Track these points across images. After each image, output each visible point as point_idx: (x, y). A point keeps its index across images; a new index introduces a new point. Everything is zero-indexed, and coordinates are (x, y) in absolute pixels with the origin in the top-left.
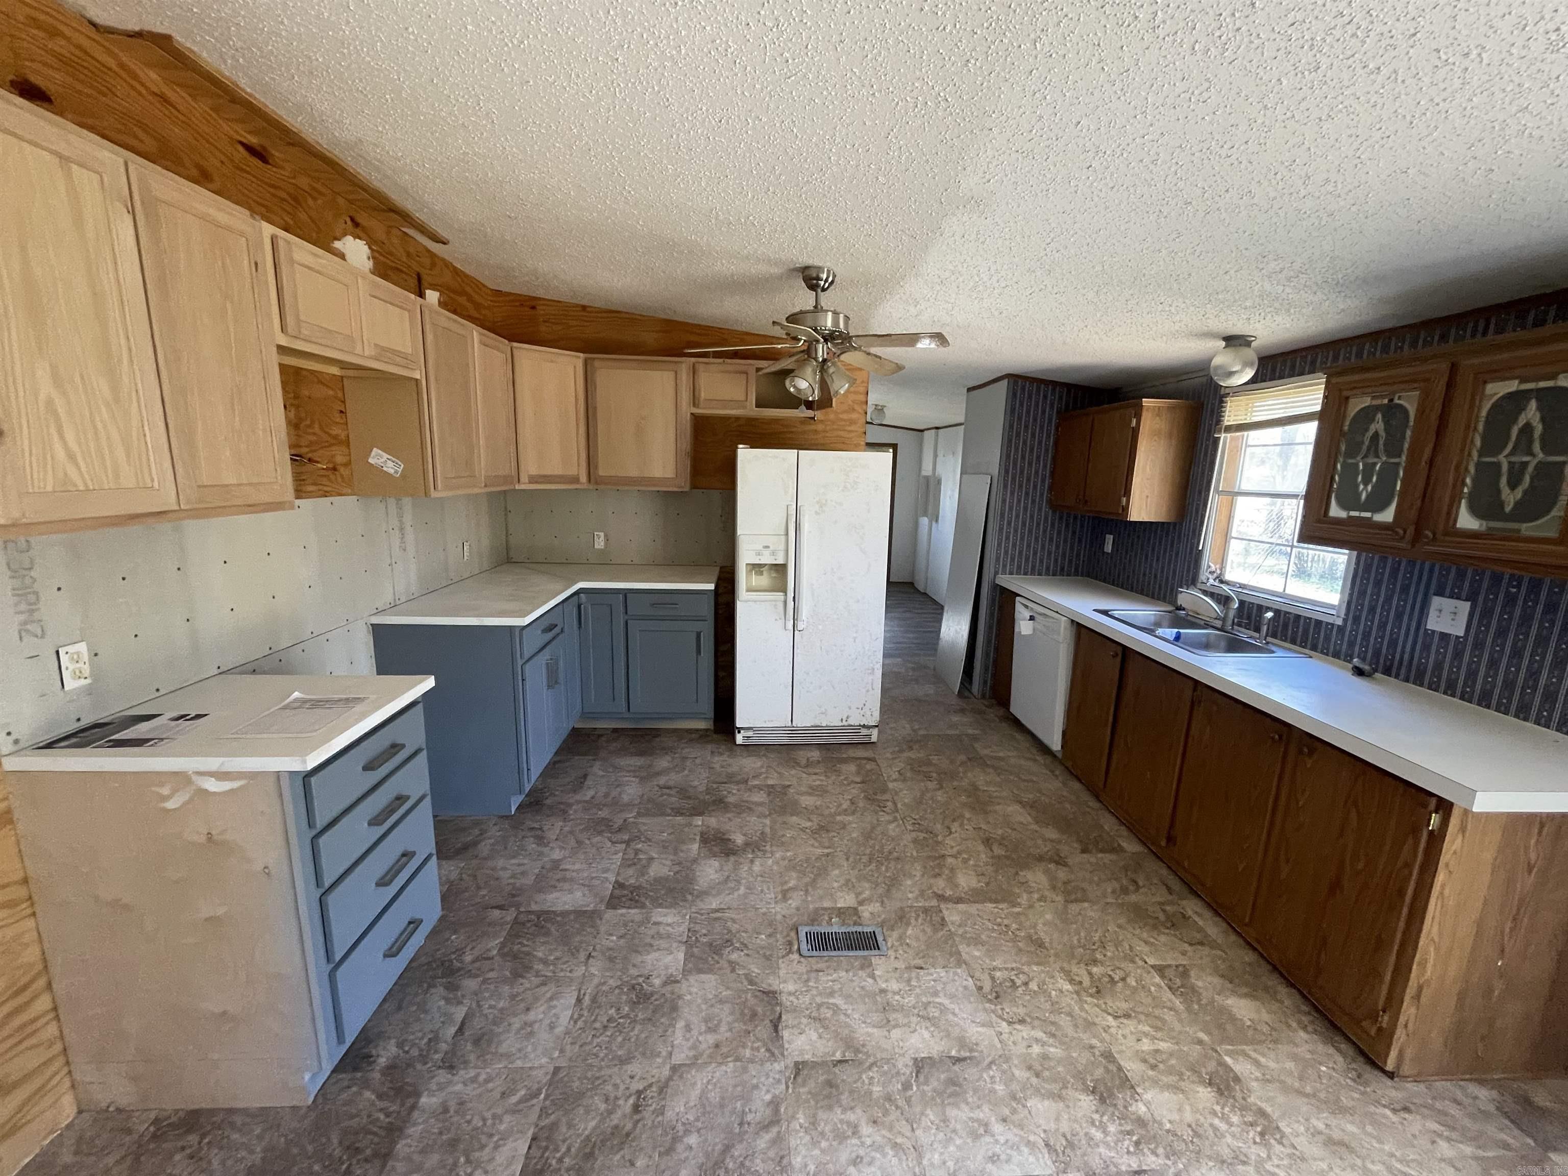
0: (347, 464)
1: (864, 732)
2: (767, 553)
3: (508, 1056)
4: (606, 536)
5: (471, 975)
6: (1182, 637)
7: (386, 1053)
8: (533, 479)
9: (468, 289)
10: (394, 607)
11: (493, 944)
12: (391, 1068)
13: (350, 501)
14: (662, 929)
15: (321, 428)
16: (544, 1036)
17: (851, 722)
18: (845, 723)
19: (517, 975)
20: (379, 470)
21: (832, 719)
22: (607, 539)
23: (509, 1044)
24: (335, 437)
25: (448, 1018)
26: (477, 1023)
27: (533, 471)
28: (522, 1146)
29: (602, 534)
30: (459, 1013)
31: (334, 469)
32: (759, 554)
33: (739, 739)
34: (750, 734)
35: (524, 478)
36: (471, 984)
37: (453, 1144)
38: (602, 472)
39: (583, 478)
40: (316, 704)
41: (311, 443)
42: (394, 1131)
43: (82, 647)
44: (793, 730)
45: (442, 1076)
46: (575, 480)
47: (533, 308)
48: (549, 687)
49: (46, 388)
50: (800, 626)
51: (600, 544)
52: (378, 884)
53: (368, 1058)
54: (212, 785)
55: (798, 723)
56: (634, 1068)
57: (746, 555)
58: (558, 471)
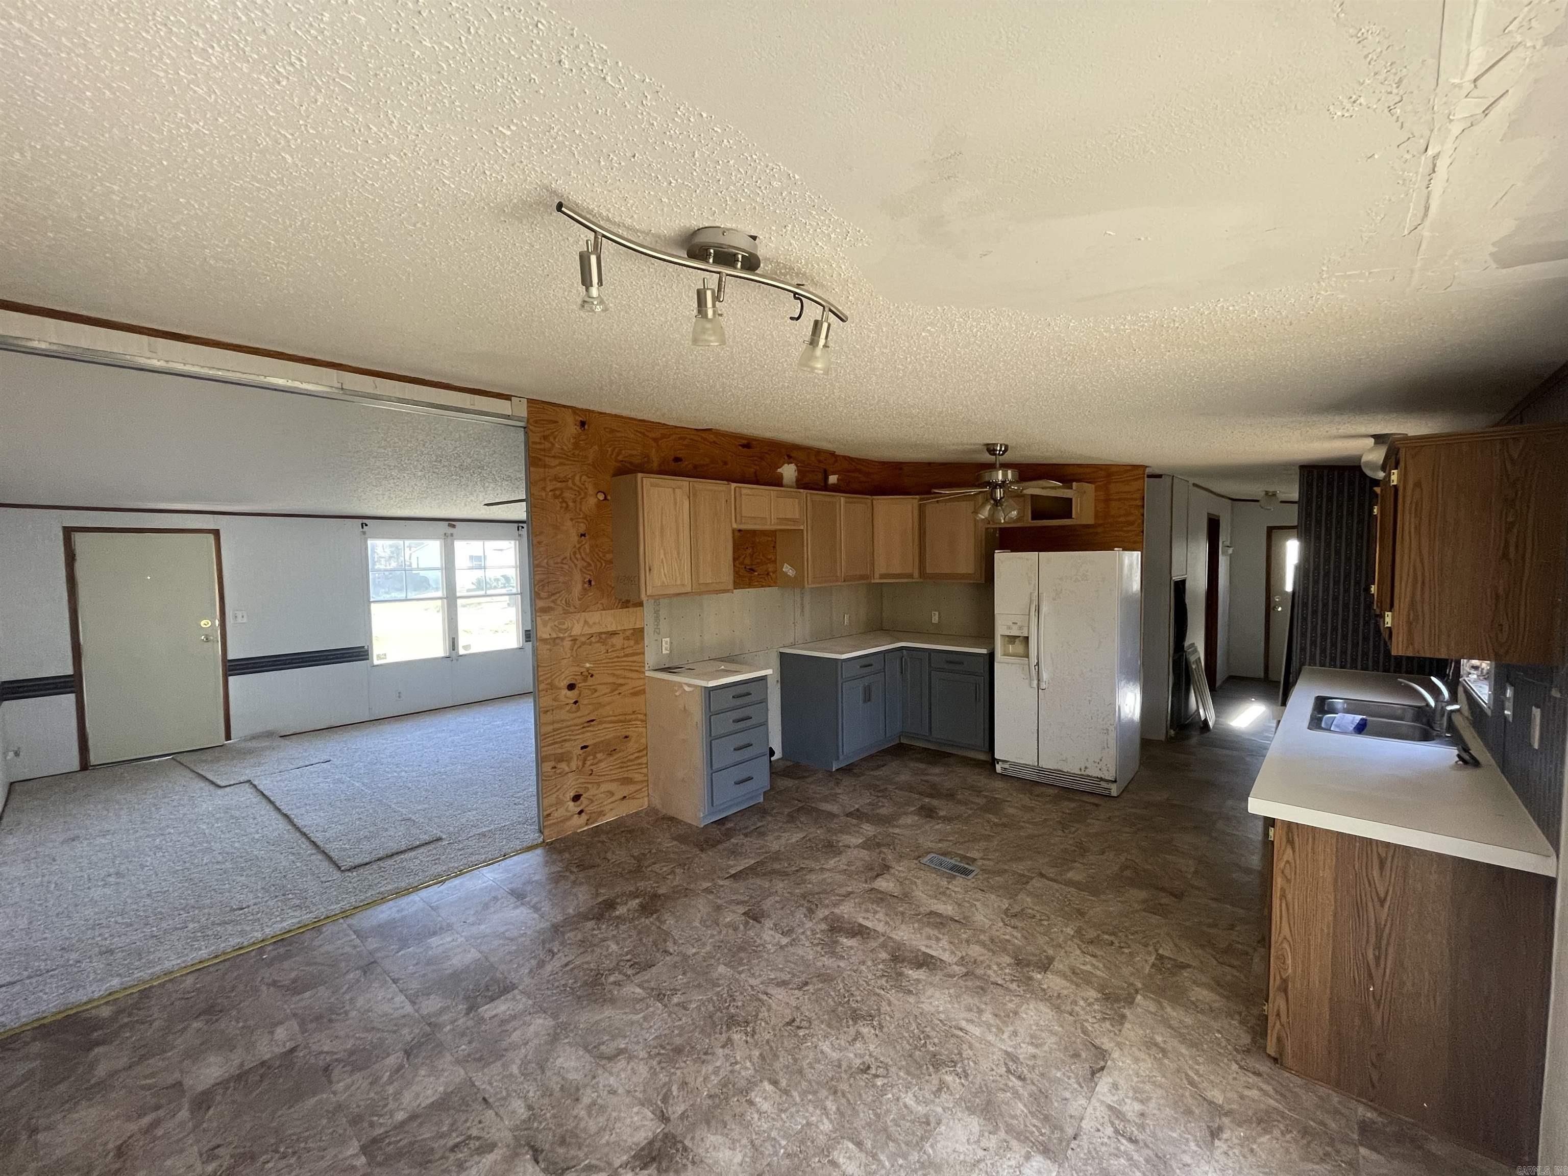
0: (774, 572)
1: (1104, 784)
2: (1015, 627)
3: (766, 841)
4: (939, 614)
5: (772, 816)
6: (1369, 724)
7: (730, 825)
8: (882, 576)
9: (859, 467)
10: (792, 646)
11: (787, 811)
12: (728, 829)
13: (774, 589)
14: (861, 830)
15: (763, 555)
16: (783, 841)
17: (1088, 772)
18: (1083, 773)
19: (788, 822)
20: (786, 574)
21: (1072, 767)
22: (940, 617)
23: (770, 838)
24: (769, 559)
25: (755, 824)
26: (762, 829)
27: (883, 571)
28: (753, 862)
29: (937, 613)
30: (759, 824)
31: (768, 574)
32: (1009, 628)
33: (998, 768)
34: (1007, 766)
35: (877, 575)
36: (770, 819)
37: (734, 852)
38: (928, 571)
39: (916, 575)
40: (727, 671)
41: (758, 563)
42: (719, 842)
43: (668, 639)
44: (1040, 770)
45: (742, 837)
46: (911, 576)
47: (901, 469)
48: (865, 701)
49: (662, 556)
50: (1043, 686)
51: (935, 619)
52: (735, 750)
53: (724, 824)
54: (687, 689)
55: (1044, 764)
56: (806, 862)
57: (1001, 628)
58: (898, 571)
